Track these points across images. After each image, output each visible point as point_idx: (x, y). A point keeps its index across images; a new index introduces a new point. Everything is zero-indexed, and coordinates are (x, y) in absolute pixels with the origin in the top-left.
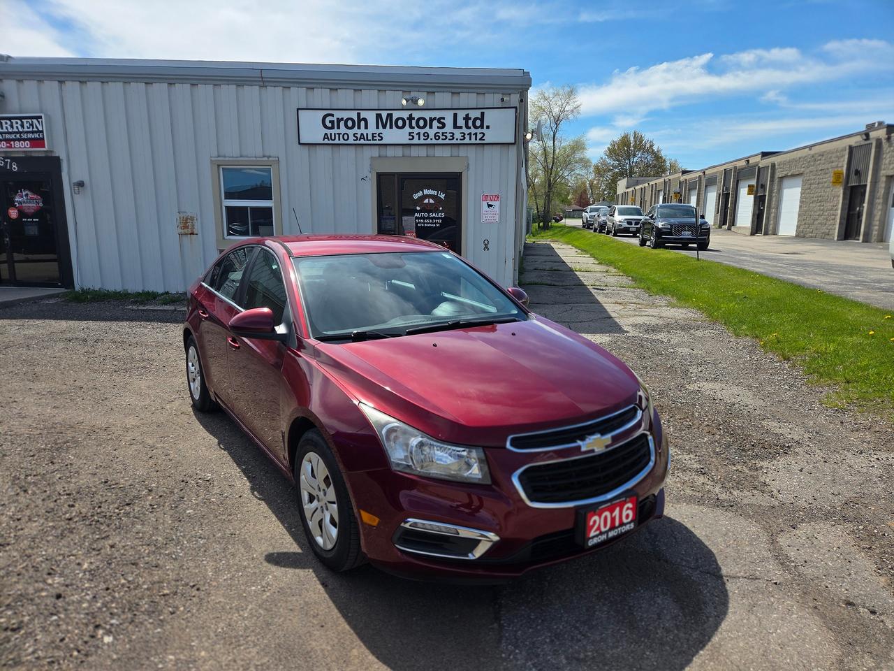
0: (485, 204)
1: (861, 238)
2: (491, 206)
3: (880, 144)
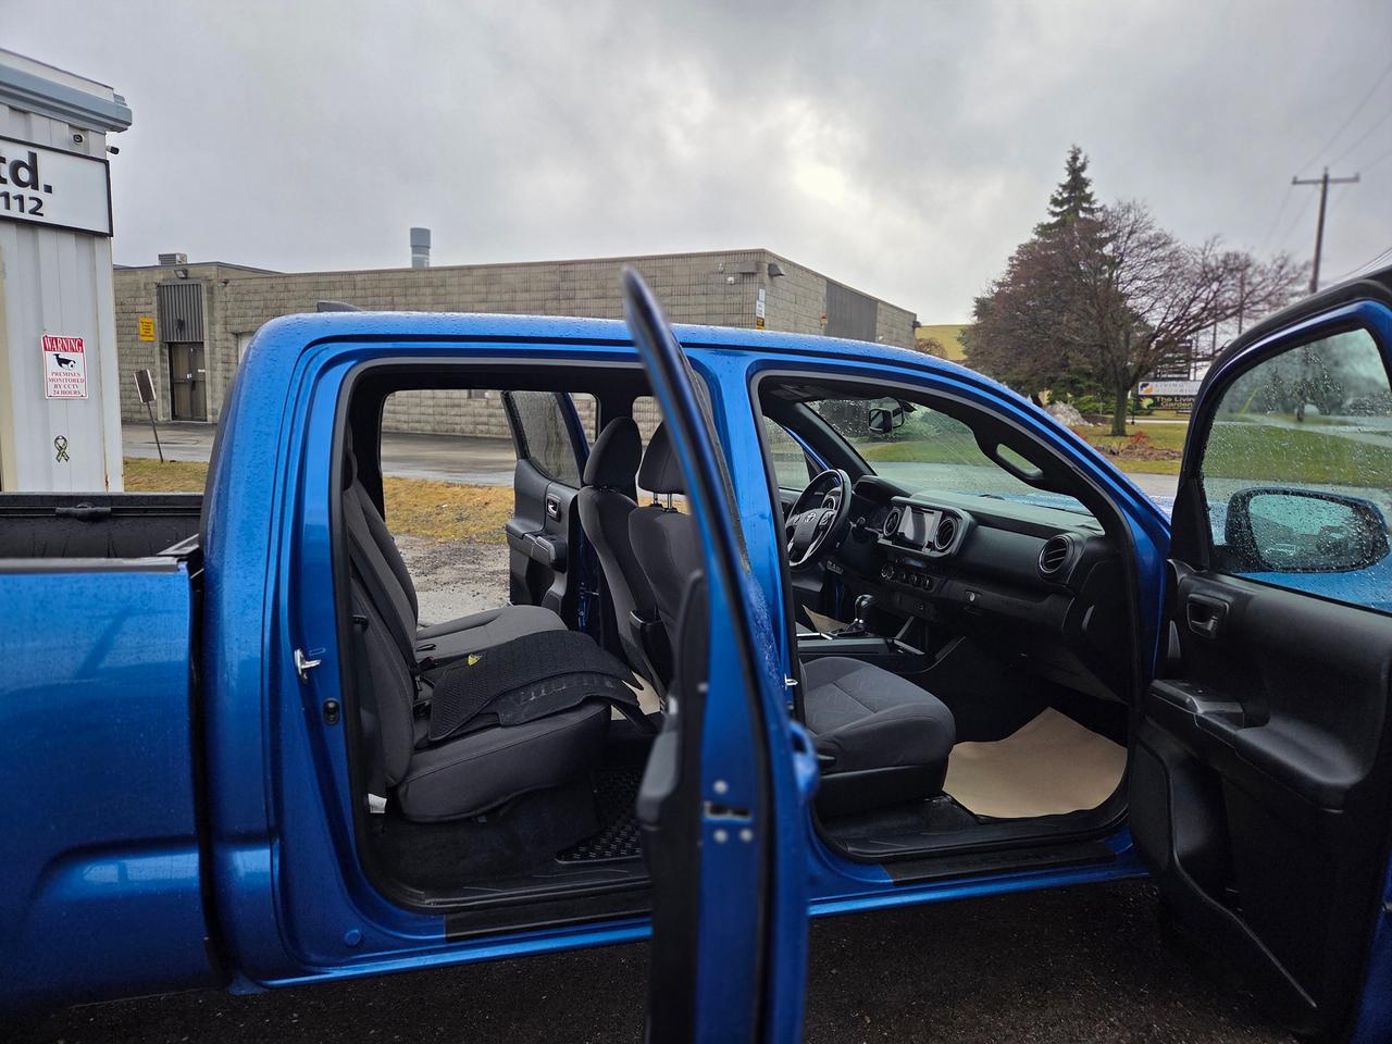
0: (50, 357)
2: (67, 362)
3: (212, 288)
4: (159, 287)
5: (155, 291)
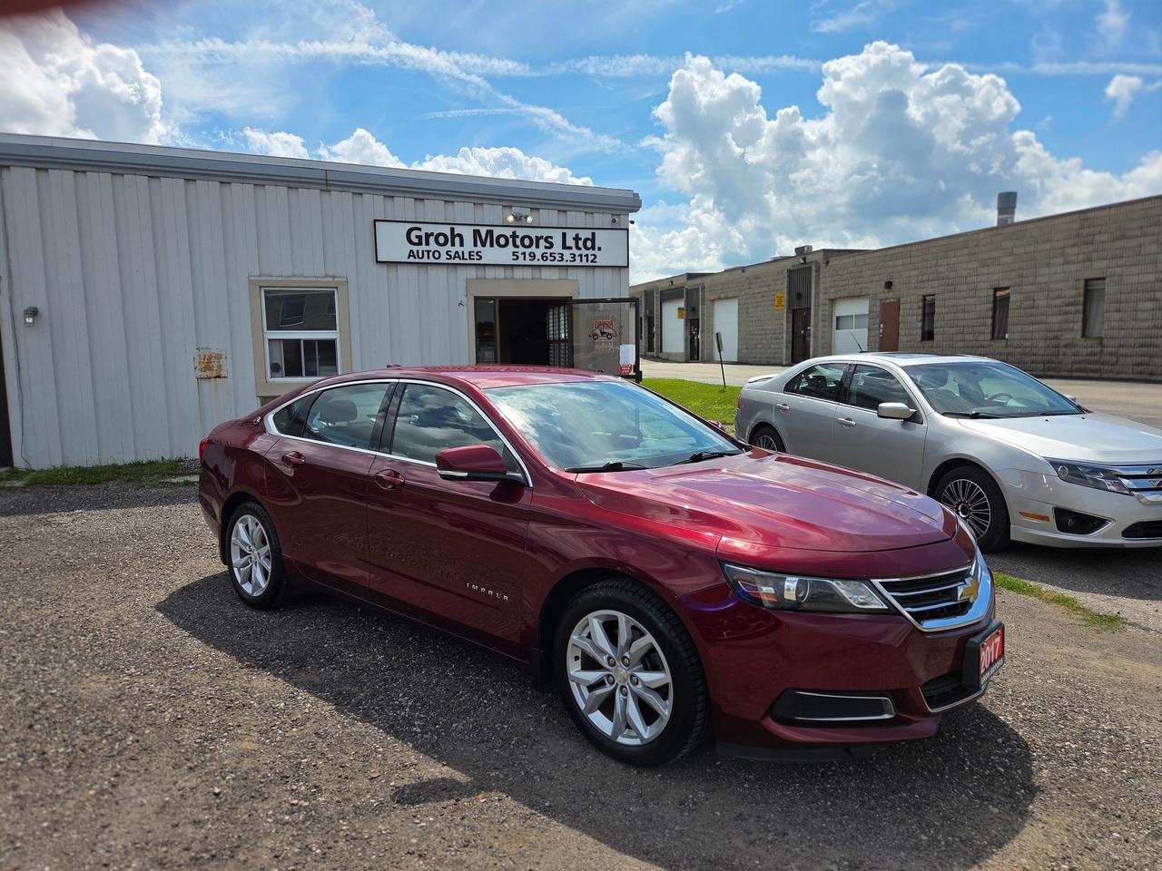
3: (819, 268)
4: (789, 271)
5: (786, 275)
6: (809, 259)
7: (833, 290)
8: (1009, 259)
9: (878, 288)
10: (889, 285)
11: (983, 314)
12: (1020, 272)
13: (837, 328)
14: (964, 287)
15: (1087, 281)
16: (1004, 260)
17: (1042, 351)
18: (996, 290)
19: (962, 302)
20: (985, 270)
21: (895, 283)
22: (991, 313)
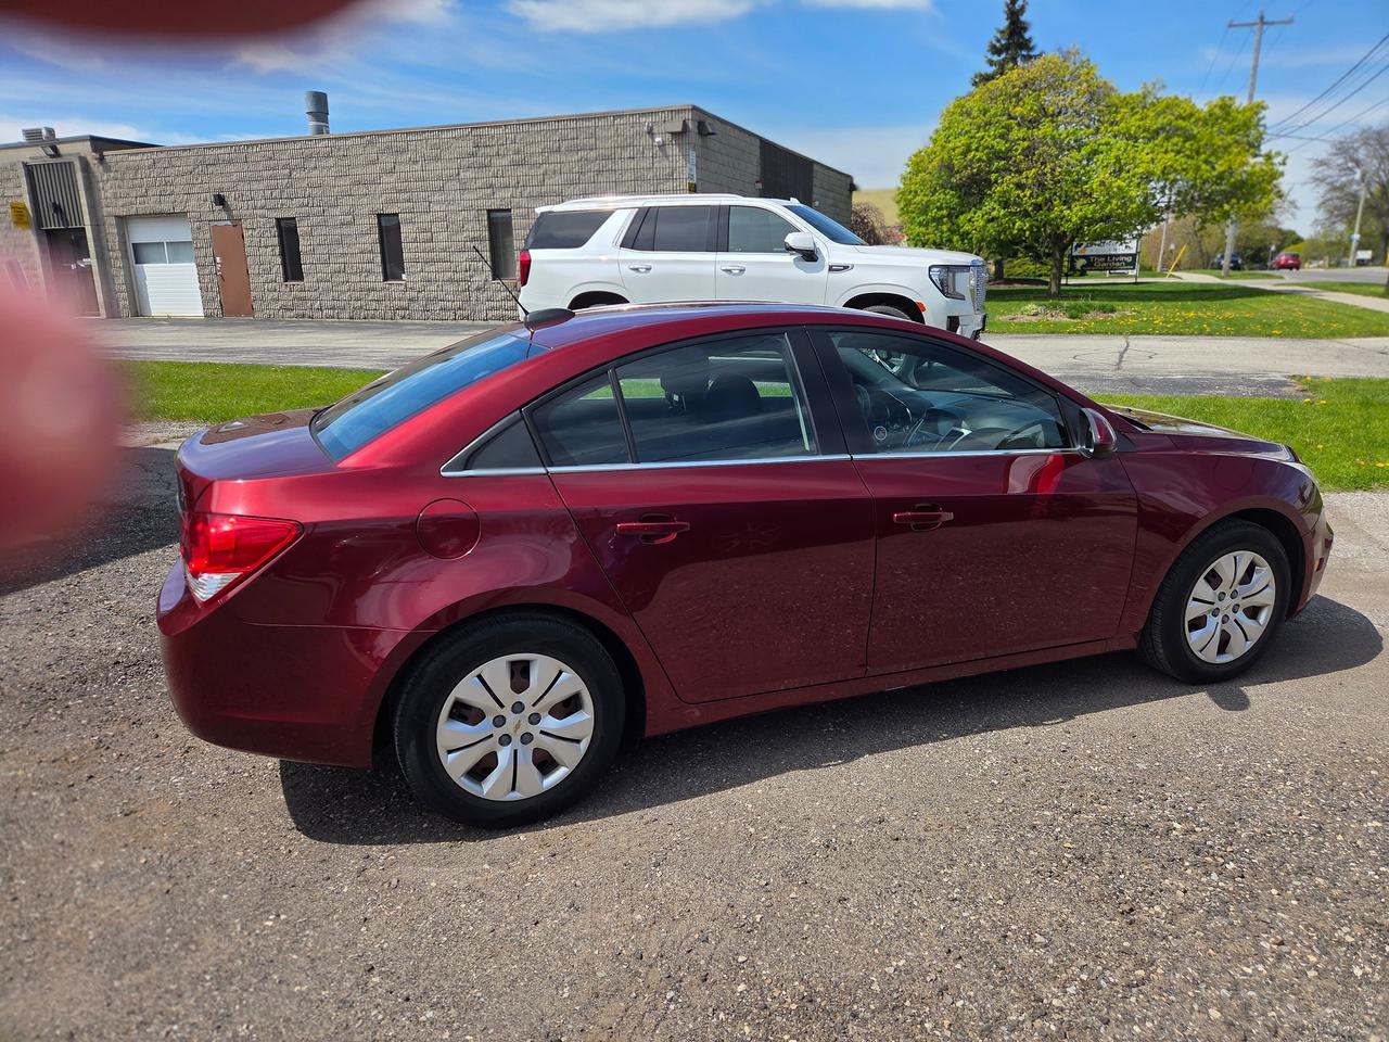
1: (103, 311)
3: (87, 166)
4: (26, 165)
5: (22, 171)
6: (62, 148)
7: (120, 203)
8: (393, 179)
9: (201, 204)
10: (220, 200)
11: (369, 247)
12: (406, 196)
13: (137, 263)
14: (337, 211)
15: (489, 211)
16: (385, 179)
17: (450, 297)
18: (379, 216)
19: (338, 231)
20: (362, 190)
21: (230, 200)
22: (377, 247)
